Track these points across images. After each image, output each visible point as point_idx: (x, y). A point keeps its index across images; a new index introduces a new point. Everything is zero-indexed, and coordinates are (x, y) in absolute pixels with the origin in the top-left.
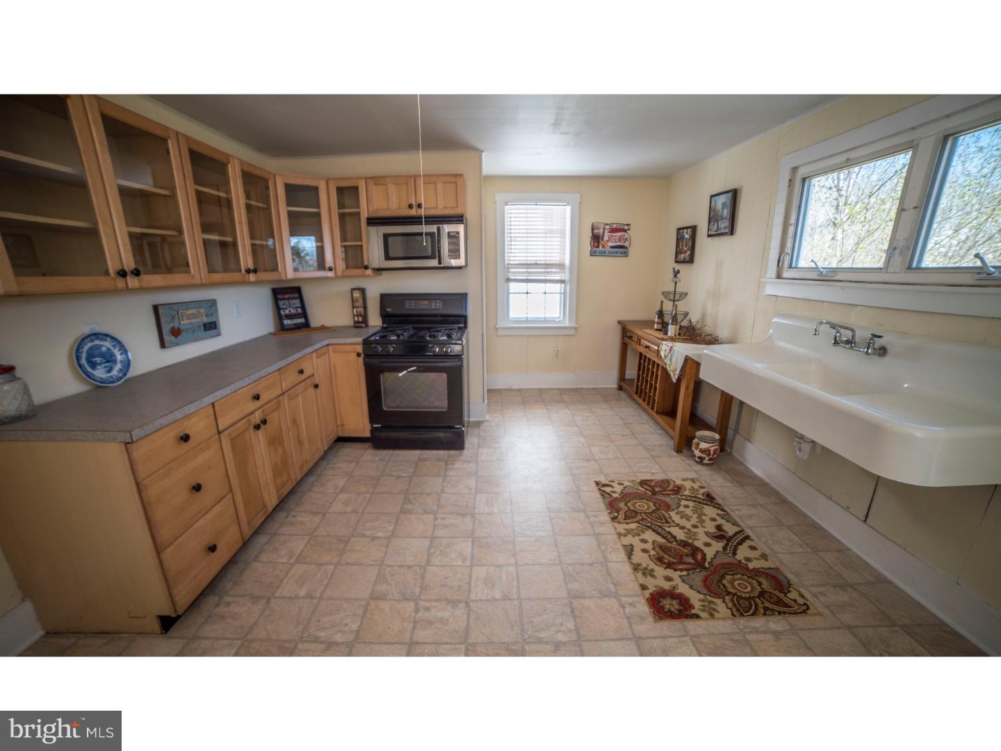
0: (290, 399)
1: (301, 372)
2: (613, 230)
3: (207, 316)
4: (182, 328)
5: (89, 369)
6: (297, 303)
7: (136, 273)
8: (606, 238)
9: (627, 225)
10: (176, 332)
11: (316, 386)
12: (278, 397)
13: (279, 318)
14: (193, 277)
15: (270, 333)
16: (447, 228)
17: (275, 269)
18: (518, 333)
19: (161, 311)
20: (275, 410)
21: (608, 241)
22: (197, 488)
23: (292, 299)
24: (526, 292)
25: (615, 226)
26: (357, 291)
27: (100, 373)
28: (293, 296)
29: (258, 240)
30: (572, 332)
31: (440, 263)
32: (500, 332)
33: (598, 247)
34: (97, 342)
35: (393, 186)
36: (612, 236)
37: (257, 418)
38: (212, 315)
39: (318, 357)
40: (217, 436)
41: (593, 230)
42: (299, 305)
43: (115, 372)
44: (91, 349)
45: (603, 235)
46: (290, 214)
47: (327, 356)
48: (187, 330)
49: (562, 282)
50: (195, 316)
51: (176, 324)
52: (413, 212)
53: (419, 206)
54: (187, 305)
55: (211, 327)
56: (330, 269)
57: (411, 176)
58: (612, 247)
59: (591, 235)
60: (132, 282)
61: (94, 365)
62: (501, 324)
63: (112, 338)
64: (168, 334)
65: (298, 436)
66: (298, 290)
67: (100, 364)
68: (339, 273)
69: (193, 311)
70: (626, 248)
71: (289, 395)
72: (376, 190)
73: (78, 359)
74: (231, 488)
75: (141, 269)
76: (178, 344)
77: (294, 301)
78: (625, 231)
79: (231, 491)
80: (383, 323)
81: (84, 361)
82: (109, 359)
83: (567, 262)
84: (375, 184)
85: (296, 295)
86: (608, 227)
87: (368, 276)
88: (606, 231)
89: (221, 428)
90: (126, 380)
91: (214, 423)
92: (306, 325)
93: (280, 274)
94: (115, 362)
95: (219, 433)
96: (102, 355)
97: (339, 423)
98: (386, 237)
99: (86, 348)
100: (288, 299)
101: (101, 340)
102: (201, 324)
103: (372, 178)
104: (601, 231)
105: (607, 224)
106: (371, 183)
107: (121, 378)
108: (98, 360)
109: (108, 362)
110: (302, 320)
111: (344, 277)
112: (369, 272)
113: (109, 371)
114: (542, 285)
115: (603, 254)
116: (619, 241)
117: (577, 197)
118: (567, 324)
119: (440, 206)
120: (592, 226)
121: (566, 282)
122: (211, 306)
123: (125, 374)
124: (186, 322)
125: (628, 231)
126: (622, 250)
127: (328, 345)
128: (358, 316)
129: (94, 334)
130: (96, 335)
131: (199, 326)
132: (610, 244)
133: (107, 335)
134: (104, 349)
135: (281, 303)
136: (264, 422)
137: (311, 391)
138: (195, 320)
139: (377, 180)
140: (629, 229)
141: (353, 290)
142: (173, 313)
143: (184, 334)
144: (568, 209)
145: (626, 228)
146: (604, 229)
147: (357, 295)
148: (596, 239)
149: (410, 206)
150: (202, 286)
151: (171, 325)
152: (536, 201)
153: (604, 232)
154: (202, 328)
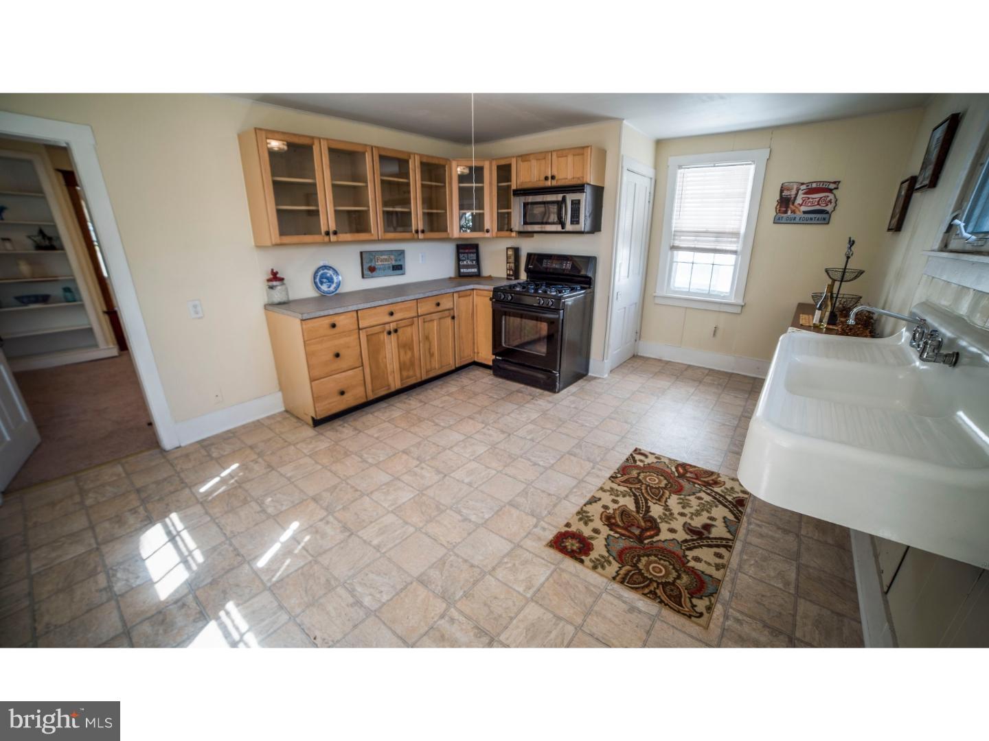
0: (424, 322)
1: (438, 304)
2: (811, 191)
3: (396, 260)
4: (376, 267)
5: (319, 285)
6: (474, 256)
7: (335, 233)
8: (799, 201)
9: (835, 183)
10: (372, 269)
11: (453, 318)
12: (413, 318)
13: (459, 267)
14: (372, 235)
15: (450, 278)
16: (570, 197)
17: (445, 230)
18: (677, 303)
19: (364, 256)
20: (409, 325)
21: (801, 205)
22: (337, 355)
23: (471, 253)
24: (691, 261)
25: (814, 185)
26: (510, 250)
27: (324, 287)
28: (471, 251)
29: (434, 209)
30: (738, 310)
31: (563, 228)
32: (657, 301)
33: (786, 212)
34: (326, 271)
35: (535, 161)
36: (809, 198)
37: (392, 326)
38: (400, 260)
39: (459, 297)
40: (357, 331)
41: (782, 191)
42: (475, 258)
43: (332, 289)
44: (322, 274)
45: (795, 198)
46: (461, 189)
47: (471, 297)
48: (380, 269)
49: (735, 252)
50: (386, 260)
51: (373, 265)
52: (549, 183)
53: (553, 177)
54: (382, 252)
55: (398, 268)
56: (488, 231)
57: (547, 152)
58: (805, 212)
59: (778, 198)
60: (333, 238)
61: (322, 283)
62: (659, 293)
63: (333, 269)
64: (369, 269)
65: (430, 349)
66: (476, 247)
67: (325, 283)
68: (494, 235)
69: (386, 257)
70: (827, 213)
71: (424, 319)
72: (523, 165)
73: (315, 278)
74: (362, 363)
75: (338, 231)
76: (372, 277)
77: (472, 255)
78: (830, 191)
79: (362, 366)
80: (527, 278)
81: (317, 280)
82: (330, 280)
83: (742, 231)
84: (523, 161)
85: (475, 251)
86: (804, 187)
87: (513, 237)
88: (800, 192)
89: (361, 326)
90: (336, 294)
91: (356, 322)
92: (478, 275)
93: (448, 234)
94: (333, 282)
95: (359, 329)
96: (327, 278)
97: (476, 350)
98: (525, 205)
99: (320, 273)
100: (467, 253)
101: (328, 269)
102: (391, 266)
103: (521, 156)
104: (794, 192)
105: (803, 184)
106: (520, 159)
107: (333, 292)
108: (325, 280)
109: (329, 282)
110: (475, 270)
111: (497, 237)
112: (514, 234)
113: (329, 287)
114: (712, 255)
115: (792, 221)
116: (818, 204)
117: (765, 153)
118: (732, 301)
119: (570, 177)
120: (782, 187)
121: (738, 253)
122: (400, 254)
123: (336, 290)
124: (380, 263)
125: (834, 191)
126: (821, 216)
127: (473, 289)
128: (510, 270)
129: (325, 266)
130: (325, 267)
131: (389, 268)
132: (803, 208)
133: (330, 267)
134: (328, 275)
135: (461, 256)
136: (396, 331)
137: (449, 320)
138: (386, 263)
139: (524, 157)
140: (837, 188)
141: (507, 249)
142: (371, 257)
143: (378, 271)
144: (752, 167)
145: (832, 186)
146: (798, 191)
147: (510, 252)
148: (785, 202)
149: (546, 178)
150: (379, 241)
151: (370, 265)
152: (714, 163)
153: (797, 194)
154: (391, 268)
